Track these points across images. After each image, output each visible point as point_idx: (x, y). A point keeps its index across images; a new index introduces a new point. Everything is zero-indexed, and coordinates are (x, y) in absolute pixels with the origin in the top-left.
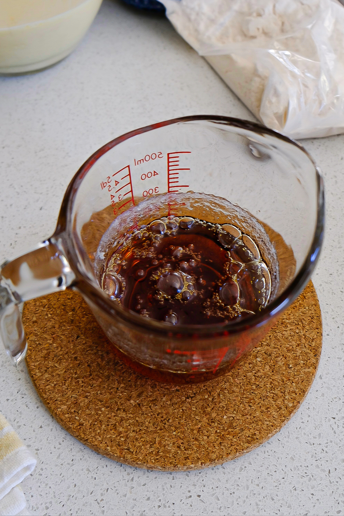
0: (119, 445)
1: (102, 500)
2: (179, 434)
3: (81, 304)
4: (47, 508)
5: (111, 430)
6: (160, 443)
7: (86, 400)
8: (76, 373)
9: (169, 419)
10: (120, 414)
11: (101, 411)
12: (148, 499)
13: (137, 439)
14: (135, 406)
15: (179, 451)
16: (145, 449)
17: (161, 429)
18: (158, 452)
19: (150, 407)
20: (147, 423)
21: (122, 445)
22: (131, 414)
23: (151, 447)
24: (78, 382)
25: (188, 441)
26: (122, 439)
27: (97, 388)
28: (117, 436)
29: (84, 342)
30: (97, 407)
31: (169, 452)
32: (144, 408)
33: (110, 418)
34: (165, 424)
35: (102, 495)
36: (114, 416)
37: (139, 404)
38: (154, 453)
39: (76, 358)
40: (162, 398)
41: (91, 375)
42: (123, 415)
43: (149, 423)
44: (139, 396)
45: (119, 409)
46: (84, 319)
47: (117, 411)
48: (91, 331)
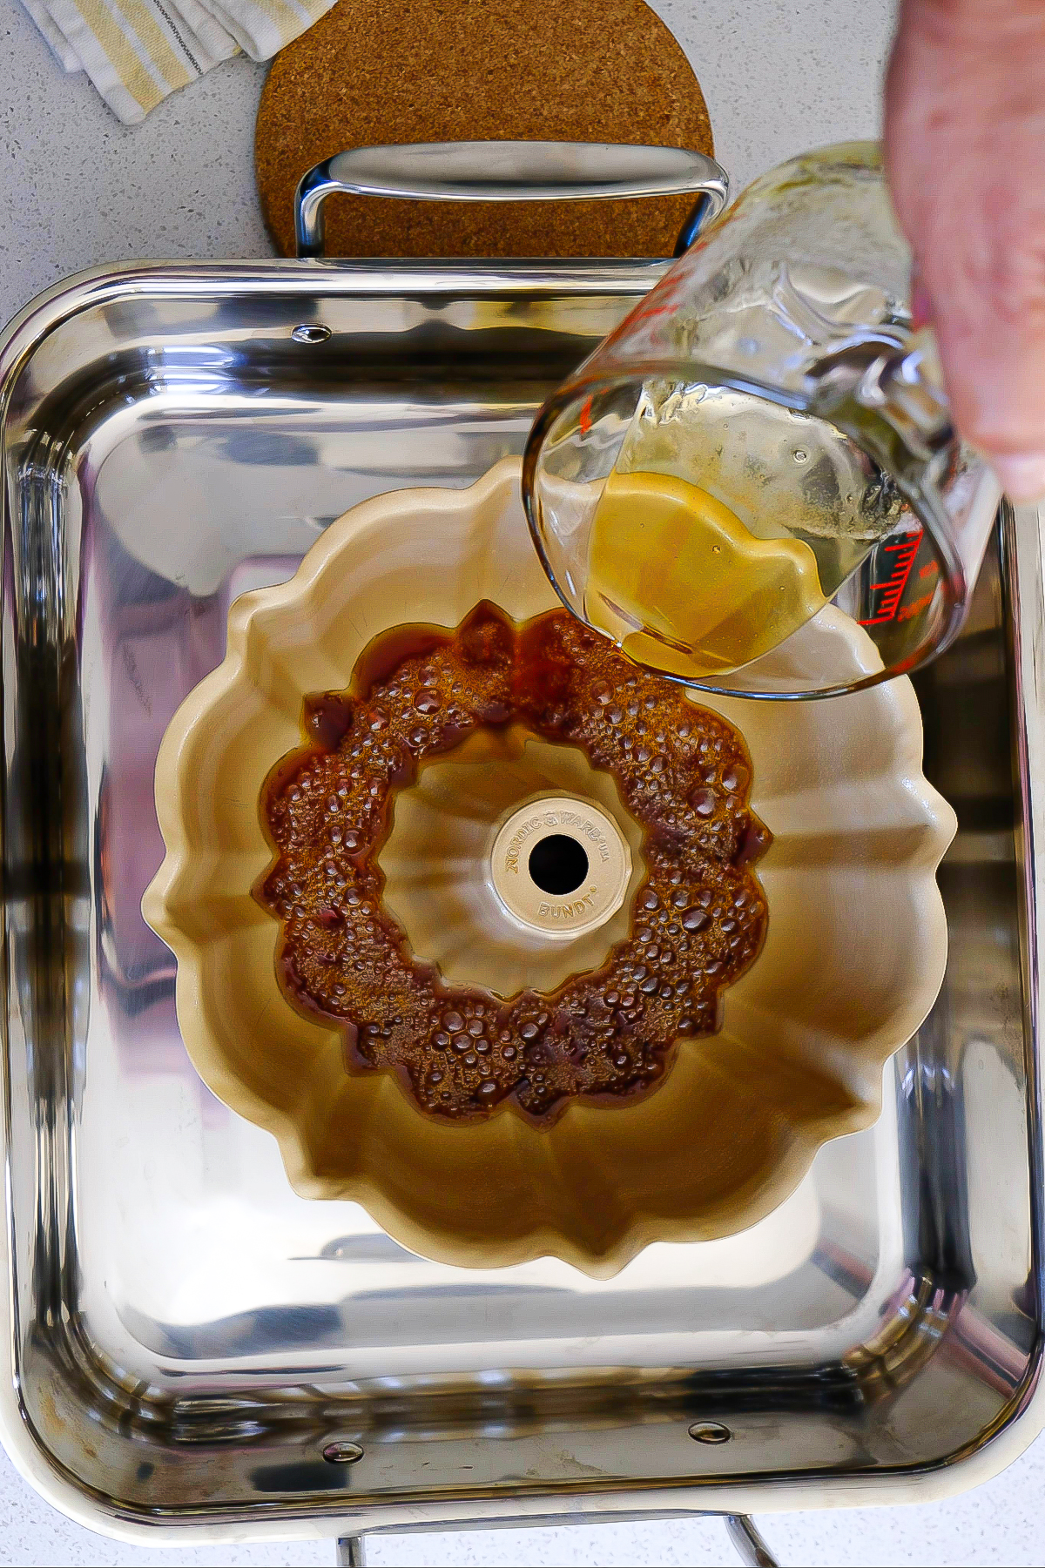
0: (284, 74)
1: (221, 165)
2: (300, 154)
3: (494, 14)
4: (214, 95)
5: (305, 63)
6: (288, 128)
7: (345, 28)
8: (385, 12)
9: (320, 141)
10: (327, 74)
11: (331, 49)
12: (219, 224)
13: (293, 96)
14: (339, 95)
15: (277, 153)
16: (281, 108)
17: (306, 129)
18: (276, 125)
19: (337, 115)
20: (315, 111)
21: (285, 78)
22: (328, 89)
23: (283, 116)
24: (372, 16)
25: (290, 165)
26: (293, 78)
27: (363, 42)
28: (296, 70)
29: (433, 21)
30: (336, 43)
31: (276, 140)
32: (335, 106)
33: (321, 61)
34: (314, 135)
35: (227, 164)
36: (324, 67)
37: (341, 100)
38: (275, 120)
39: (407, 11)
40: (349, 132)
41: (383, 33)
42: (326, 78)
43: (315, 114)
44: (353, 99)
45: (334, 72)
46: (469, 20)
47: (331, 70)
48: (450, 30)
